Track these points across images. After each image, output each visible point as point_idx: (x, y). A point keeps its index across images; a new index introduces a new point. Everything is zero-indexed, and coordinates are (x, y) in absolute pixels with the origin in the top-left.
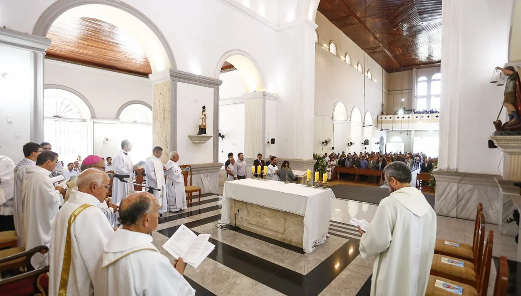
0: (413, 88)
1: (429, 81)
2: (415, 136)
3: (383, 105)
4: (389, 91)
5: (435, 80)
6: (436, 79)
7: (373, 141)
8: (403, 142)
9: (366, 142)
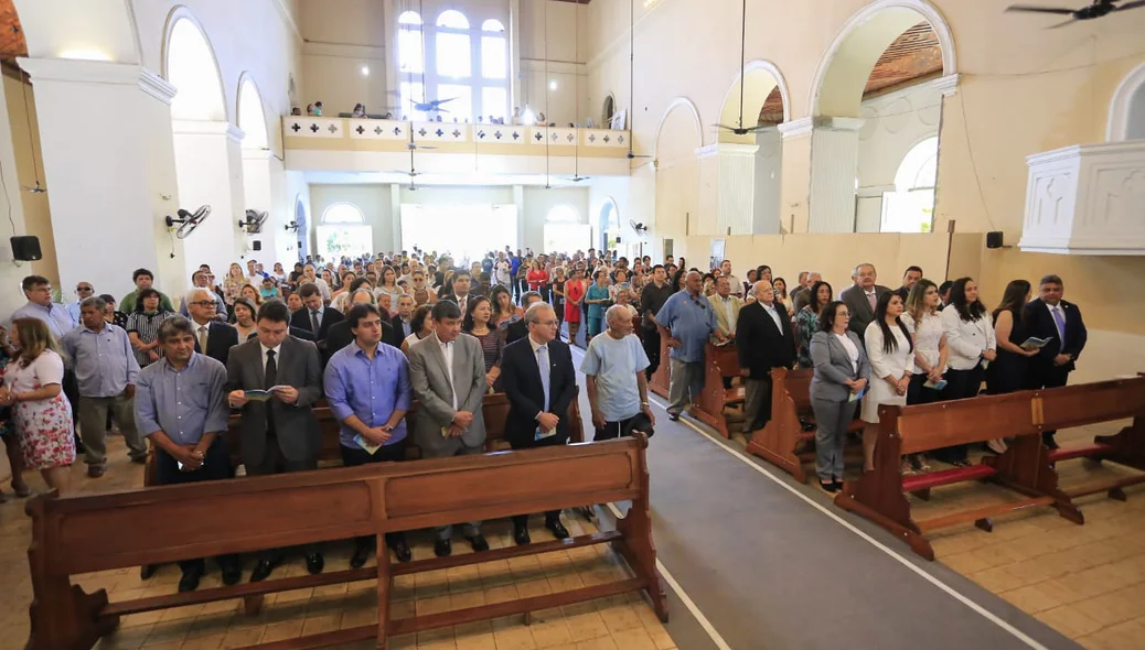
0: (387, 45)
1: (429, 29)
2: (402, 201)
3: (292, 81)
4: (306, 41)
5: (444, 29)
6: (449, 25)
7: (279, 216)
8: (365, 223)
9: (253, 222)
